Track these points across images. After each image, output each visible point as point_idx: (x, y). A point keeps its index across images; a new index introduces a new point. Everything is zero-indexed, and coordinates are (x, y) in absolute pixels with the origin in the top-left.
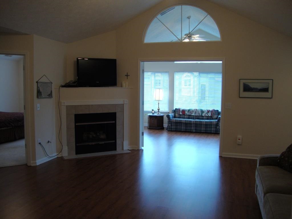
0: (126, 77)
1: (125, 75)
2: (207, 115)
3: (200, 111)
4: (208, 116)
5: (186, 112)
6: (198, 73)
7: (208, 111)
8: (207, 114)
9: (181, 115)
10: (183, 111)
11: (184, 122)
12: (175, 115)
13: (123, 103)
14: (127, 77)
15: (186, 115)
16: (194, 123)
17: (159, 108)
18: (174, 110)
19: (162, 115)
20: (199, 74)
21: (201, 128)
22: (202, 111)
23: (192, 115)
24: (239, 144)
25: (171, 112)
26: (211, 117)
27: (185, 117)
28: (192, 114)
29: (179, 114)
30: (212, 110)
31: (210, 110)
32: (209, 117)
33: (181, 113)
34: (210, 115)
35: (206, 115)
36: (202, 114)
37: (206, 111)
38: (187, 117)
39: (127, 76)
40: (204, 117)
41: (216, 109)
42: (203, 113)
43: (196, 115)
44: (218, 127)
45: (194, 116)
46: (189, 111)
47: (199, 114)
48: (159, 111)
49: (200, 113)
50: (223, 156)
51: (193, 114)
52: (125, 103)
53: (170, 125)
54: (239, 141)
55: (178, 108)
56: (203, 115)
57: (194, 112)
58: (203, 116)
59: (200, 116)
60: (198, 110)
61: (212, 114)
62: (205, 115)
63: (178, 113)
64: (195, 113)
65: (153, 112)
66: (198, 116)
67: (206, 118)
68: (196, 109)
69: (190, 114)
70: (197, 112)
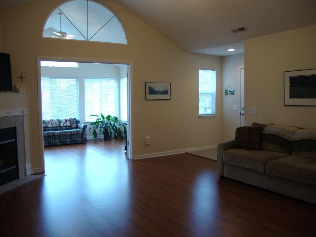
0: (20, 79)
1: (19, 77)
2: (66, 125)
3: (57, 121)
4: (67, 126)
7: (66, 121)
8: (66, 124)
11: (51, 135)
13: (23, 114)
14: (22, 79)
16: (57, 135)
20: (50, 79)
21: (66, 140)
22: (60, 122)
23: (49, 126)
24: (147, 145)
26: (70, 126)
28: (48, 125)
30: (70, 119)
31: (67, 119)
32: (68, 126)
34: (68, 124)
35: (65, 124)
37: (63, 121)
39: (22, 77)
41: (73, 118)
43: (53, 126)
44: (84, 136)
45: (50, 127)
46: (44, 121)
47: (57, 124)
49: (58, 124)
50: (135, 159)
51: (50, 125)
52: (25, 113)
54: (149, 142)
56: (62, 125)
57: (50, 123)
58: (62, 127)
59: (57, 127)
60: (54, 120)
61: (70, 123)
62: (63, 125)
64: (52, 124)
66: (55, 127)
67: (65, 128)
68: (51, 120)
69: (46, 126)
70: (54, 122)
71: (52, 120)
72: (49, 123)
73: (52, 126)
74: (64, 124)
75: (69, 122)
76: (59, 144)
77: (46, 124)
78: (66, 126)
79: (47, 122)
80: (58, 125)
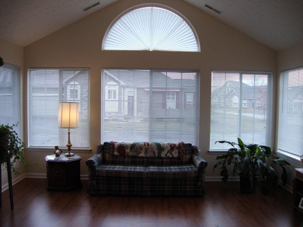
2: (171, 156)
3: (156, 147)
4: (173, 158)
5: (126, 151)
6: (149, 71)
7: (172, 147)
8: (171, 154)
9: (116, 156)
10: (122, 148)
12: (104, 156)
15: (128, 156)
16: (147, 177)
17: (69, 142)
18: (101, 146)
19: (76, 157)
20: (151, 73)
21: (164, 188)
22: (160, 147)
23: (140, 155)
25: (95, 150)
26: (179, 158)
27: (126, 160)
28: (140, 153)
29: (113, 155)
30: (179, 144)
31: (175, 145)
32: (175, 158)
33: (116, 153)
34: (175, 154)
35: (169, 154)
36: (159, 153)
37: (167, 147)
38: (130, 160)
40: (165, 160)
41: (186, 142)
42: (163, 152)
44: (199, 183)
45: (143, 157)
46: (133, 146)
47: (154, 153)
48: (69, 150)
49: (156, 152)
51: (142, 154)
53: (95, 182)
55: (109, 141)
56: (163, 155)
57: (144, 150)
58: (162, 158)
59: (155, 157)
60: (151, 145)
61: (179, 153)
62: (166, 155)
63: (111, 153)
64: (146, 152)
65: (58, 151)
66: (150, 158)
67: (169, 160)
68: (146, 144)
69: (135, 154)
70: (150, 149)
71: (148, 144)
72: (141, 149)
73: (145, 155)
74: (167, 153)
75: (177, 151)
76: (149, 194)
77: (136, 151)
78: (170, 158)
79: (137, 148)
80: (157, 155)
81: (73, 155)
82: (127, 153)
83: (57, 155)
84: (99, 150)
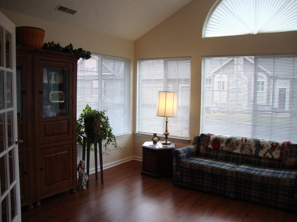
2: (270, 156)
3: (254, 144)
4: (273, 159)
5: (221, 145)
6: (253, 57)
7: (274, 146)
8: (271, 154)
9: (210, 149)
10: (217, 141)
12: (198, 148)
15: (222, 150)
16: (232, 177)
17: (166, 131)
18: (198, 137)
19: (172, 146)
20: (255, 59)
22: (258, 145)
23: (235, 151)
25: (192, 140)
26: (280, 160)
27: (220, 154)
28: (235, 149)
29: (207, 148)
30: (283, 144)
31: (277, 144)
32: (276, 160)
33: (210, 146)
34: (276, 155)
35: (268, 154)
36: (257, 151)
37: (267, 146)
38: (224, 155)
40: (263, 161)
42: (261, 151)
43: (244, 152)
45: (238, 155)
46: (229, 141)
47: (251, 151)
48: (166, 138)
49: (254, 150)
51: (238, 151)
53: (179, 173)
55: (206, 133)
56: (261, 154)
57: (240, 146)
58: (261, 158)
59: (252, 156)
60: (249, 141)
61: (281, 154)
62: (265, 155)
63: (205, 145)
64: (242, 148)
65: (156, 138)
66: (246, 155)
67: (268, 161)
68: (244, 140)
69: (230, 149)
70: (247, 146)
71: (246, 140)
72: (237, 145)
73: (241, 152)
74: (266, 153)
75: (279, 151)
76: (232, 195)
77: (231, 146)
78: (269, 159)
79: (233, 143)
80: (254, 153)
81: (170, 144)
82: (221, 147)
83: (155, 143)
84: (195, 141)
